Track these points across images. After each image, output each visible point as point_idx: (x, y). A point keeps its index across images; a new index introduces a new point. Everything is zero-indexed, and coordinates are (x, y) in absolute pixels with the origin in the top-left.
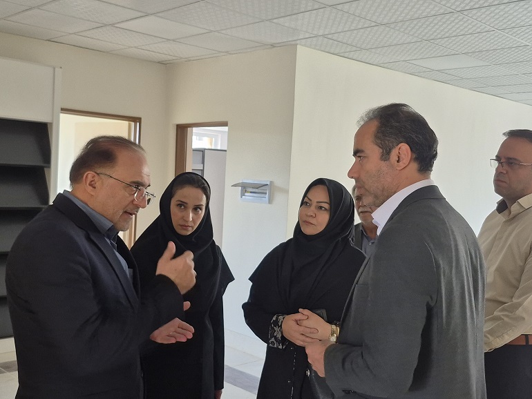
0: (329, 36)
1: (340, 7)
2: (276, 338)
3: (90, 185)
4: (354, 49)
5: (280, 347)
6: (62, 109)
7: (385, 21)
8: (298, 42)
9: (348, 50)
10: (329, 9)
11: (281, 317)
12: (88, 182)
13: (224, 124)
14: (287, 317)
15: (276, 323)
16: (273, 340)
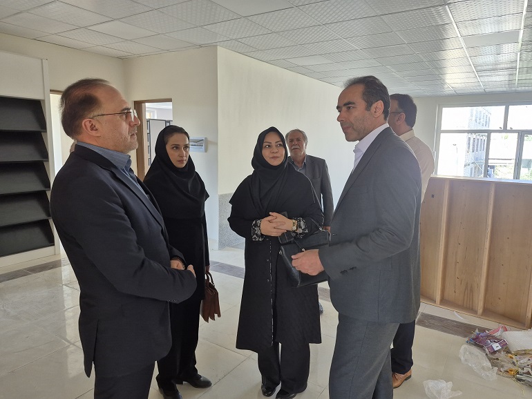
0: (240, 40)
1: (250, 18)
2: (257, 235)
3: (92, 129)
4: (254, 50)
5: (260, 240)
6: (51, 90)
7: (277, 30)
8: (218, 44)
9: (250, 50)
10: (243, 19)
11: (259, 221)
12: (89, 129)
13: (170, 100)
14: (263, 220)
15: (256, 225)
16: (255, 236)
